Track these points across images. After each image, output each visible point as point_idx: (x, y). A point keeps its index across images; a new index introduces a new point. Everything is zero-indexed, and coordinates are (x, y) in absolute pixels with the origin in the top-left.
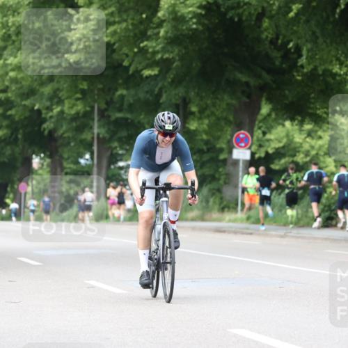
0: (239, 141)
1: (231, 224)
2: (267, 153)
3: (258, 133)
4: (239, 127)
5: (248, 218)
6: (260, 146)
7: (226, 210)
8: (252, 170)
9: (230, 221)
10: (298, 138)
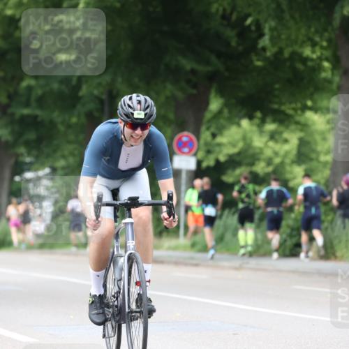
0: (182, 145)
1: (171, 253)
2: (218, 162)
3: (206, 135)
4: (182, 127)
5: (193, 245)
6: (209, 152)
9: (170, 248)
10: (258, 142)
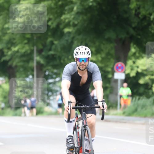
0: (118, 68)
1: (114, 117)
4: (118, 60)
5: (124, 113)
6: (132, 69)
7: (111, 108)
8: (125, 85)
9: (113, 115)
